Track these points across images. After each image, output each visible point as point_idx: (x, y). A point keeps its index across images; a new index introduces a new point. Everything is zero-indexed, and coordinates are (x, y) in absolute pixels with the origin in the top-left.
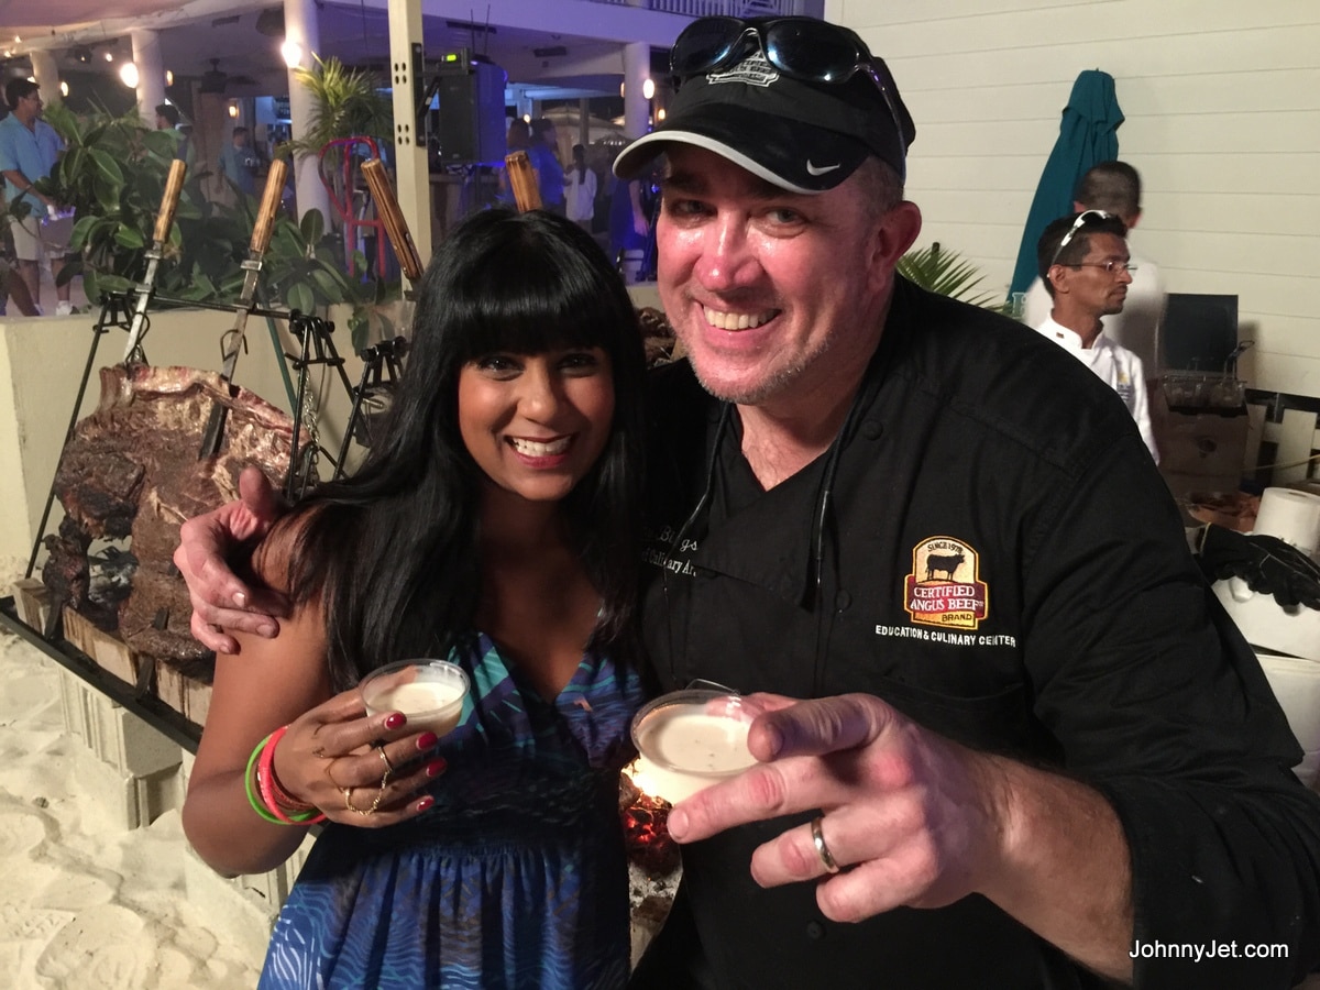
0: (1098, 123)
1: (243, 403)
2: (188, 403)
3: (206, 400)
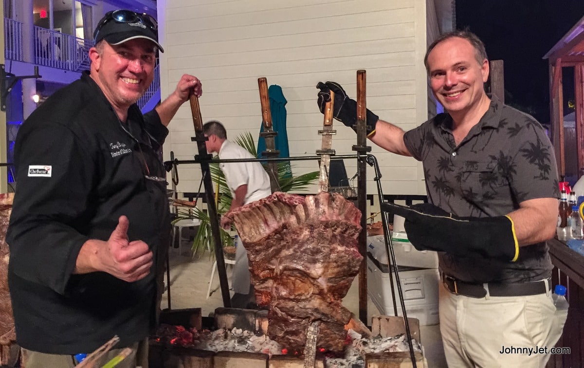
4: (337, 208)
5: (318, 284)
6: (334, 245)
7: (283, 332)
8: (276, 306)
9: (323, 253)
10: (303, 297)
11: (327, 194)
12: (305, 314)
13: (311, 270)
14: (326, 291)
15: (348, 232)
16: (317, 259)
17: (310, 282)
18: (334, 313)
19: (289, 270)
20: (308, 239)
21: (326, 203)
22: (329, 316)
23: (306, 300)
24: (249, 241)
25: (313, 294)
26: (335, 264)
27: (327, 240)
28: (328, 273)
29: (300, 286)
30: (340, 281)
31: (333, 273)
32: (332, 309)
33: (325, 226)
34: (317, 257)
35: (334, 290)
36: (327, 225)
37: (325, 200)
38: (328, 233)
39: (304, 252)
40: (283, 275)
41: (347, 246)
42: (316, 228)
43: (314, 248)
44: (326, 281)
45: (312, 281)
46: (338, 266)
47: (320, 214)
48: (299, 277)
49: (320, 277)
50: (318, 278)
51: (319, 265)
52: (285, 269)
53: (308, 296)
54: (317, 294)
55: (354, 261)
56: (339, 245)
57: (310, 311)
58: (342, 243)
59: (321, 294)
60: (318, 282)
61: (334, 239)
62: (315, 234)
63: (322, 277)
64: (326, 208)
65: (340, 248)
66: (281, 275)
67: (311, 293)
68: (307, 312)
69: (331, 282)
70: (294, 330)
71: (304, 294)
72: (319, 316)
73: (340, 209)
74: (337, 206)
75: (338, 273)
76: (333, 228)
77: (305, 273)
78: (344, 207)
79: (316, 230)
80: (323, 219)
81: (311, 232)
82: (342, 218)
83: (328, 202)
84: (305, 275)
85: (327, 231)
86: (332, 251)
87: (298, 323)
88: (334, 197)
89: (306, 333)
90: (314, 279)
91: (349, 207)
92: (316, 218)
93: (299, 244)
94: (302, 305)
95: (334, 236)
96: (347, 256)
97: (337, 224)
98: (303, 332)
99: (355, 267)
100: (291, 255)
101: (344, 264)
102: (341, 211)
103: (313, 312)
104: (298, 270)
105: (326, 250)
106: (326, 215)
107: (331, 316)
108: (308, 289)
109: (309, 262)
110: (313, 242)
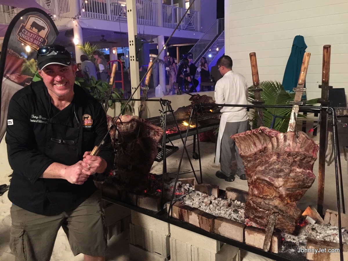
0: (301, 48)
1: (145, 123)
2: (130, 125)
3: (135, 123)
4: (299, 143)
5: (279, 191)
6: (294, 168)
7: (253, 215)
8: (250, 200)
9: (285, 172)
10: (268, 197)
11: (293, 133)
12: (268, 208)
13: (274, 182)
14: (284, 196)
15: (306, 160)
16: (280, 175)
17: (274, 189)
18: (289, 210)
19: (260, 179)
20: (275, 162)
21: (291, 139)
22: (285, 212)
23: (270, 199)
24: (244, 154)
25: (275, 196)
26: (293, 180)
27: (289, 164)
28: (287, 185)
29: (266, 190)
30: (296, 191)
31: (291, 185)
32: (287, 208)
33: (288, 155)
34: (280, 174)
35: (291, 196)
36: (289, 154)
37: (291, 137)
38: (291, 160)
39: (271, 170)
40: (256, 182)
41: (304, 169)
42: (281, 156)
43: (278, 168)
44: (285, 190)
45: (275, 189)
46: (295, 182)
47: (286, 146)
48: (267, 185)
49: (281, 187)
50: (280, 188)
51: (280, 179)
52: (258, 178)
53: (272, 197)
54: (278, 197)
55: (307, 179)
56: (298, 168)
57: (271, 207)
58: (300, 166)
59: (281, 197)
60: (279, 190)
61: (294, 163)
62: (280, 159)
63: (283, 187)
64: (291, 143)
65: (298, 170)
66: (255, 181)
67: (274, 195)
68: (270, 207)
69: (289, 191)
70: (260, 215)
71: (269, 195)
72: (277, 211)
73: (302, 144)
74: (300, 141)
75: (295, 186)
76: (294, 157)
77: (271, 183)
78: (305, 143)
79: (282, 157)
80: (288, 150)
81: (277, 158)
82: (302, 151)
83: (293, 139)
84: (270, 184)
85: (289, 158)
86: (291, 171)
87: (264, 212)
88: (298, 135)
89: (268, 219)
90: (277, 188)
91: (309, 143)
92: (282, 149)
93: (269, 164)
94: (267, 202)
95: (294, 161)
96: (303, 176)
97: (297, 154)
98: (266, 218)
99: (308, 183)
100: (262, 171)
101: (299, 180)
102: (302, 145)
103: (273, 208)
104: (266, 181)
105: (287, 171)
106: (290, 147)
107: (286, 212)
108: (272, 193)
109: (274, 177)
110: (278, 164)
